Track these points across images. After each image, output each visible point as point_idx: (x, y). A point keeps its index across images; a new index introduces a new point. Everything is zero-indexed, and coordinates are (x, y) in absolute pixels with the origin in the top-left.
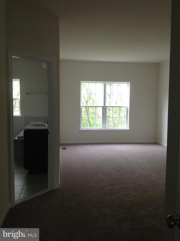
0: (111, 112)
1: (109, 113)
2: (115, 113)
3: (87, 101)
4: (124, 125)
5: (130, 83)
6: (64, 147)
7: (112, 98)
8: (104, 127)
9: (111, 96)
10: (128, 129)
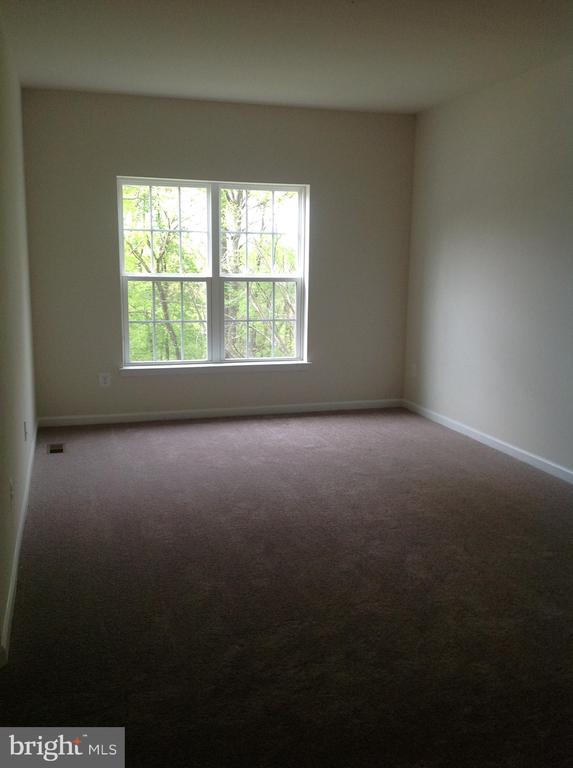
0: (242, 293)
1: (235, 298)
2: (257, 296)
3: (162, 255)
4: (290, 348)
5: (308, 186)
6: (57, 442)
7: (244, 248)
8: (216, 357)
9: (242, 240)
10: (305, 361)
